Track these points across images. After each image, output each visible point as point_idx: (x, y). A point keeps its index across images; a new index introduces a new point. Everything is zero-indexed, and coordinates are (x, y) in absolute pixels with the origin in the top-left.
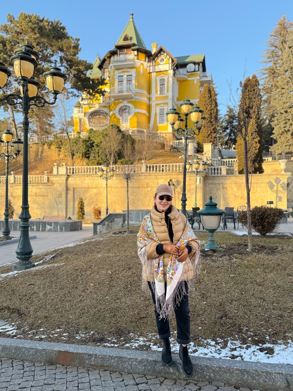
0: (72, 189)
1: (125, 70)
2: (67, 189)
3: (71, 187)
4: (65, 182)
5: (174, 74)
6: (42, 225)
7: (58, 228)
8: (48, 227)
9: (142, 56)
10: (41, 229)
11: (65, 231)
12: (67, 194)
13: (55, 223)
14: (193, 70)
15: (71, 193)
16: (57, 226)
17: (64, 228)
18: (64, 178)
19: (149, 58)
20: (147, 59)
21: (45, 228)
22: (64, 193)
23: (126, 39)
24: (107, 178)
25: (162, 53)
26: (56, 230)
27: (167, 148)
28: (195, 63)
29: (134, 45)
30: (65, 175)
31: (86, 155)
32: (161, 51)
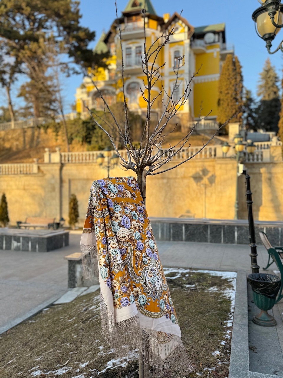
0: (67, 181)
1: (134, 41)
2: (61, 181)
3: (65, 178)
4: (58, 172)
5: (191, 45)
6: (6, 240)
7: (28, 246)
8: (15, 244)
9: (153, 23)
10: (4, 246)
11: (39, 251)
12: (61, 187)
13: (24, 238)
14: (212, 40)
15: (66, 185)
16: (28, 243)
17: (37, 247)
18: (57, 168)
19: (161, 27)
20: (159, 28)
21: (11, 245)
22: (57, 186)
23: (134, 5)
24: (109, 167)
25: (177, 20)
26: (26, 250)
27: (184, 130)
28: (214, 33)
29: (144, 11)
30: (57, 163)
31: (87, 140)
32: (175, 18)
